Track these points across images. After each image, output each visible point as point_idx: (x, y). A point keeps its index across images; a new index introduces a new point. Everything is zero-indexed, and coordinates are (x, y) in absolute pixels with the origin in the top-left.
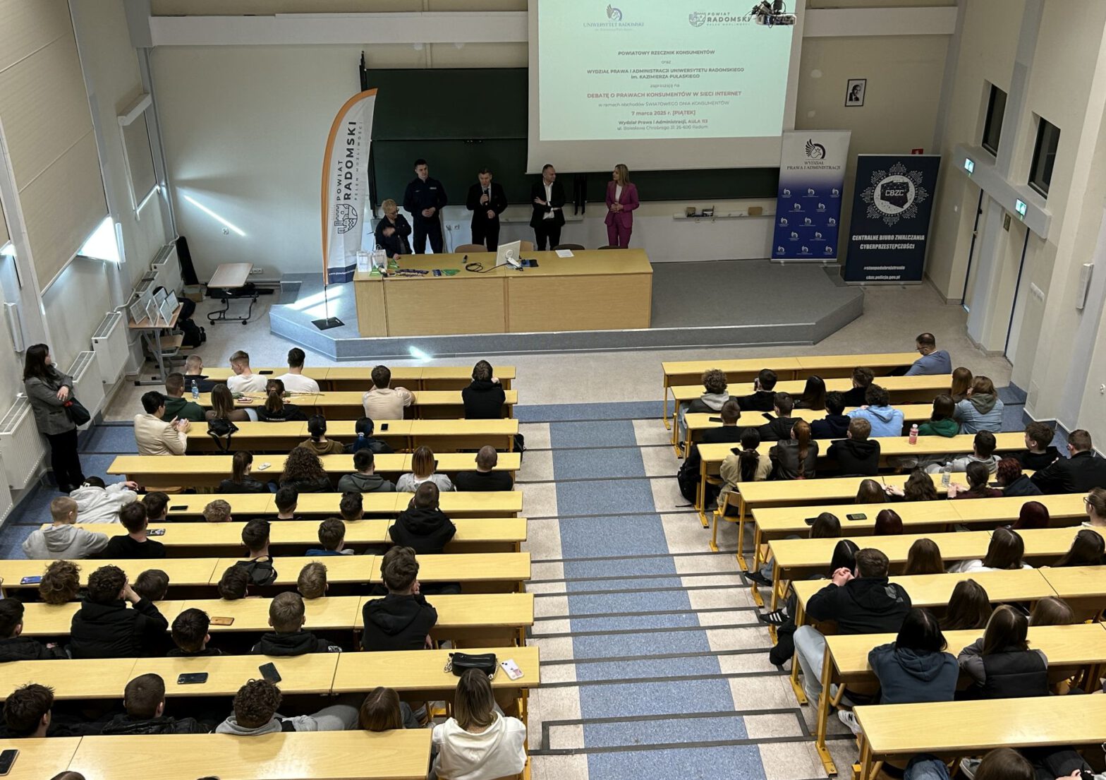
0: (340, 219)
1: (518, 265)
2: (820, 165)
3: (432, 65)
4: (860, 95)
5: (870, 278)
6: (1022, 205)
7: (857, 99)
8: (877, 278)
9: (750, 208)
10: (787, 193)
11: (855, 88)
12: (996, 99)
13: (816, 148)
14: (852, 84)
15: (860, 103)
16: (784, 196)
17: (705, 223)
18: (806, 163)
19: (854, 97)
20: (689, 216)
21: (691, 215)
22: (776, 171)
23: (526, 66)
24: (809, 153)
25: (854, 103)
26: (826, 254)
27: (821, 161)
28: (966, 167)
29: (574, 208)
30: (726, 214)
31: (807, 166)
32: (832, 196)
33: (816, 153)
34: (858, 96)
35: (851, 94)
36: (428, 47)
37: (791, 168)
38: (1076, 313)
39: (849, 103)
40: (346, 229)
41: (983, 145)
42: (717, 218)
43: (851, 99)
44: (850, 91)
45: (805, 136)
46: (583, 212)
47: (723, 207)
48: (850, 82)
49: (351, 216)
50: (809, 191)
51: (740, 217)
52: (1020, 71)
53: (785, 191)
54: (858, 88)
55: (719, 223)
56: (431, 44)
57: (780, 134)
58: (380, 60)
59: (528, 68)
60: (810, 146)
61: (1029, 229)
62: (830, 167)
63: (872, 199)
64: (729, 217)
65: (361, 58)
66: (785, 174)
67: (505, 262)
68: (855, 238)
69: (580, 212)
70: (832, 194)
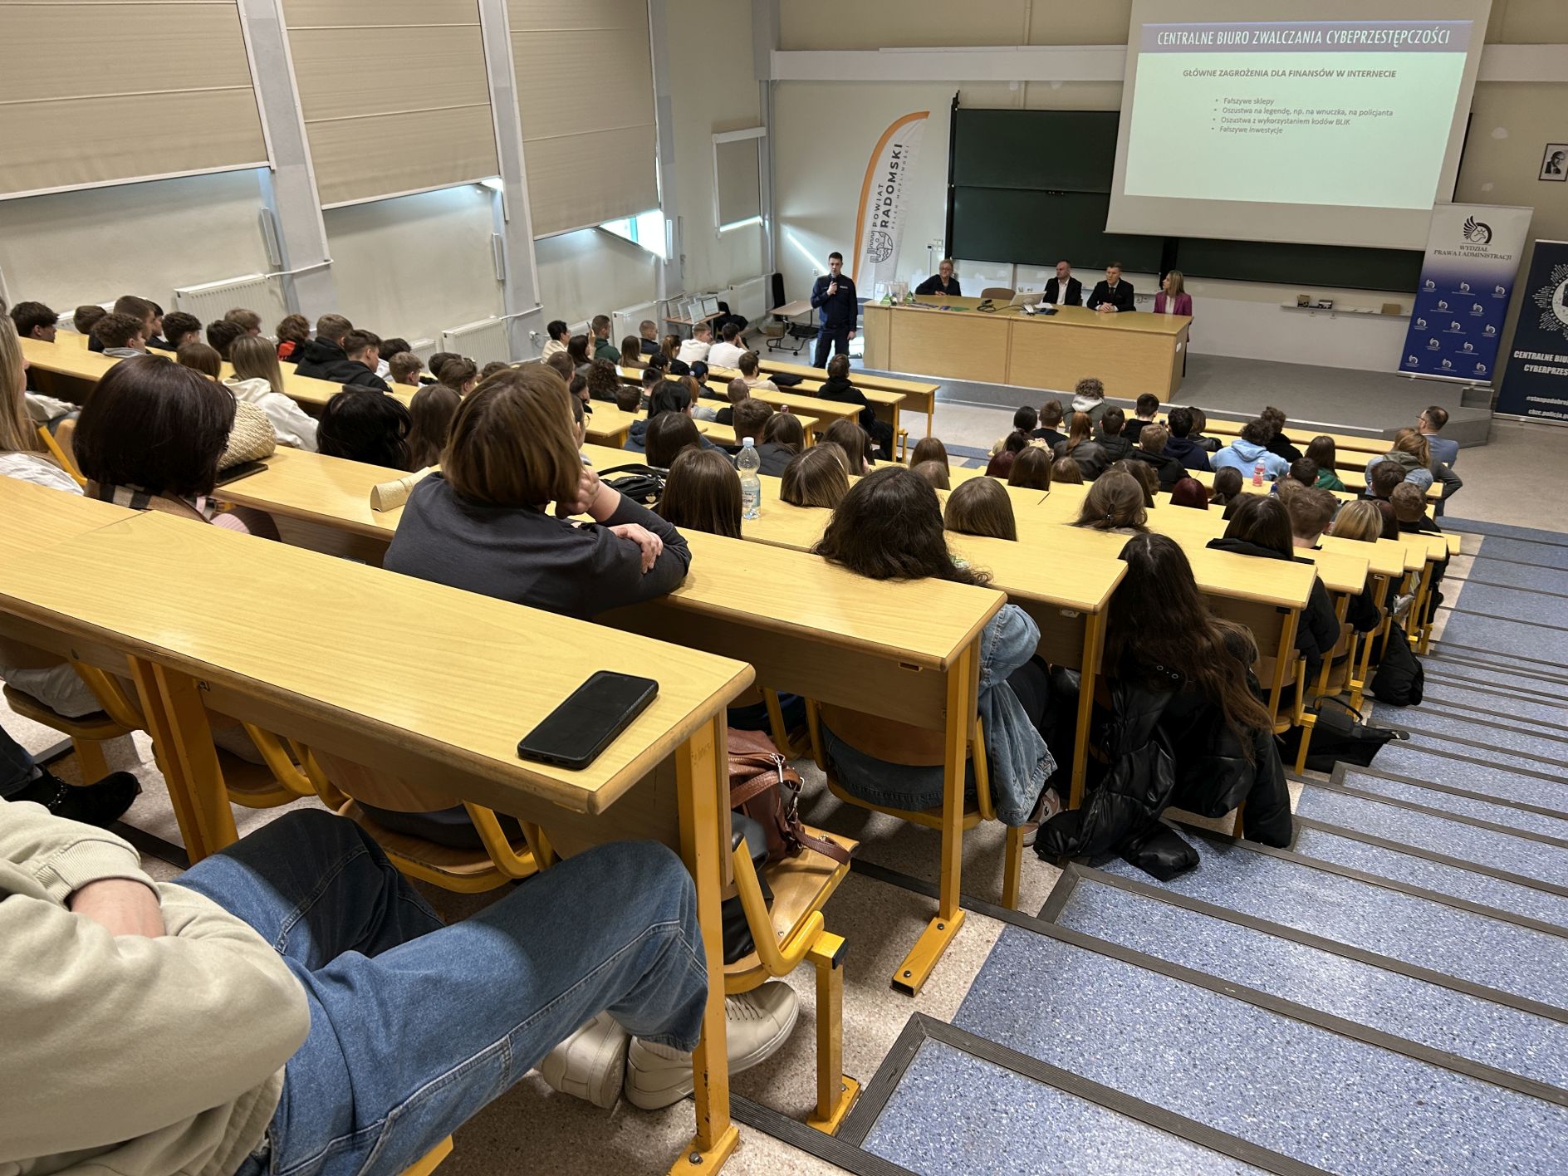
0: (875, 246)
2: (1482, 252)
3: (1025, 105)
4: (1562, 166)
5: (1534, 412)
8: (1545, 414)
9: (1384, 305)
10: (1430, 286)
11: (1556, 155)
13: (1479, 228)
14: (1553, 150)
15: (1562, 176)
16: (1425, 290)
17: (1321, 318)
18: (1462, 248)
19: (1552, 168)
20: (1300, 305)
21: (1303, 304)
22: (1420, 255)
24: (1467, 234)
25: (1552, 176)
26: (1476, 373)
27: (1484, 247)
30: (1351, 309)
31: (1463, 251)
32: (1495, 296)
33: (1478, 236)
34: (1559, 167)
35: (1549, 164)
36: (1023, 86)
37: (1440, 252)
39: (1545, 176)
40: (880, 259)
42: (1337, 312)
43: (1548, 171)
44: (1548, 159)
45: (1464, 212)
47: (1347, 299)
49: (886, 246)
50: (1462, 285)
51: (1370, 314)
53: (1428, 283)
54: (1561, 157)
55: (1341, 319)
56: (1027, 83)
57: (1430, 207)
58: (975, 99)
60: (1469, 226)
62: (1496, 256)
63: (1550, 303)
64: (1354, 313)
66: (1430, 260)
68: (1518, 354)
70: (1495, 292)
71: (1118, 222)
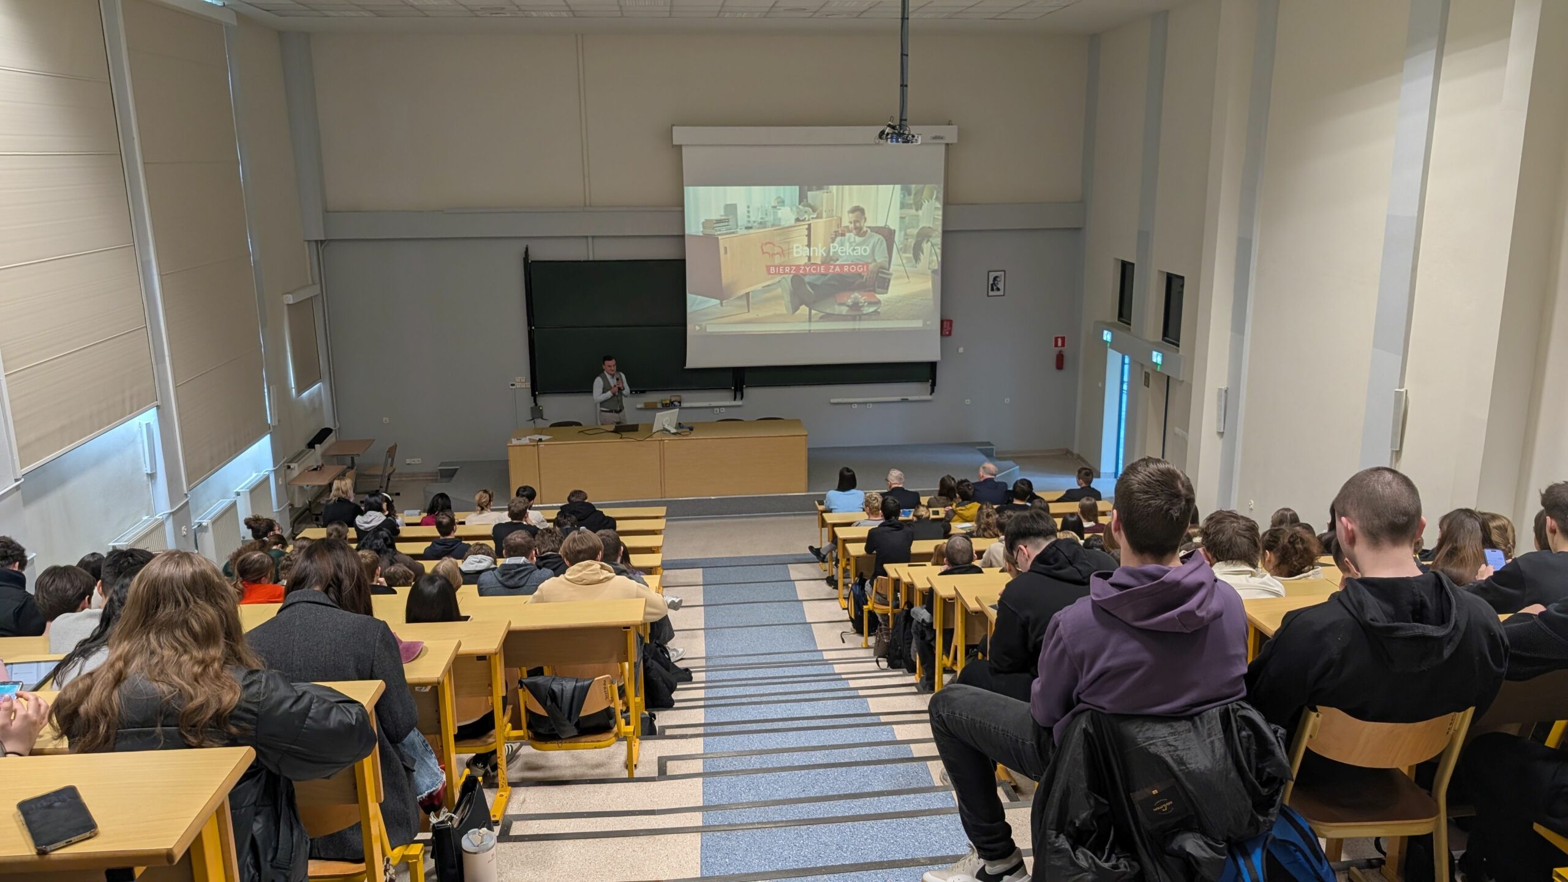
1: (673, 431)
3: (593, 258)
4: (1001, 285)
6: (1157, 355)
7: (998, 289)
11: (995, 279)
12: (1126, 270)
14: (992, 275)
15: (1001, 293)
19: (995, 288)
23: (682, 258)
25: (996, 293)
28: (1105, 338)
29: (733, 394)
34: (999, 286)
35: (992, 285)
36: (588, 240)
38: (1217, 437)
39: (991, 293)
41: (1119, 320)
43: (992, 290)
44: (991, 282)
46: (742, 398)
48: (990, 273)
52: (1144, 238)
54: (998, 279)
56: (591, 237)
58: (542, 252)
59: (684, 261)
61: (1168, 377)
65: (525, 250)
67: (662, 428)
69: (739, 396)
71: (695, 359)
